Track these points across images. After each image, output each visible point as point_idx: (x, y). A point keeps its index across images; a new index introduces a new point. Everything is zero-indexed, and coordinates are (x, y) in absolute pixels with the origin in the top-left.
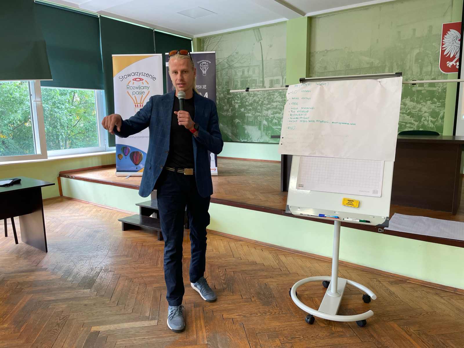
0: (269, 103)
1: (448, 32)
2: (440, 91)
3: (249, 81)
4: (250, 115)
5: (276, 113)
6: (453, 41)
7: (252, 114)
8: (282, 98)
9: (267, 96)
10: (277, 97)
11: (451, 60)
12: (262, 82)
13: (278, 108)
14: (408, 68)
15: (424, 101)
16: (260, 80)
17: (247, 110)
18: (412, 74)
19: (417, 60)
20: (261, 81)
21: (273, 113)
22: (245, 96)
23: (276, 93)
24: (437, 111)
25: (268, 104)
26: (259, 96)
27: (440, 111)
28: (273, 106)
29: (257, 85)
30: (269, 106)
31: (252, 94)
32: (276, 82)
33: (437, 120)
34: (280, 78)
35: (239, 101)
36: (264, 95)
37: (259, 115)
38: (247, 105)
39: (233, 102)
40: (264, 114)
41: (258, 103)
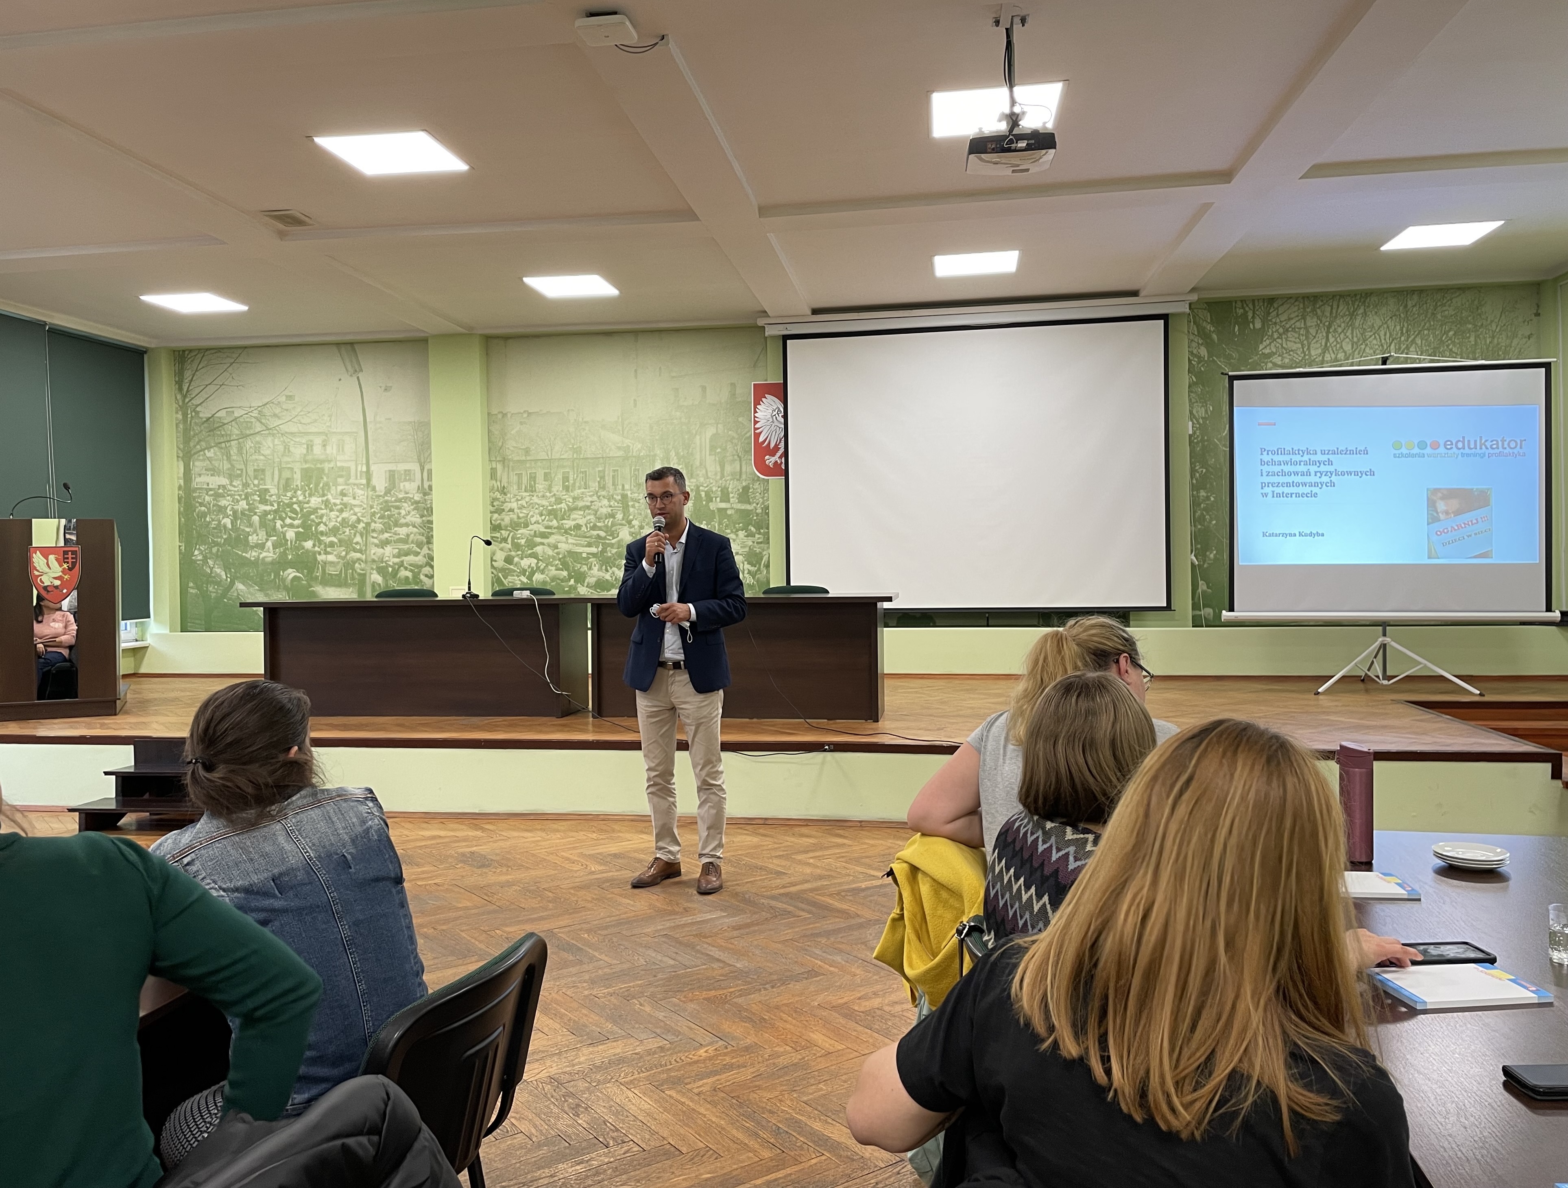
0: (387, 528)
1: (764, 399)
2: (759, 511)
3: (326, 471)
4: (331, 558)
5: (406, 555)
6: (772, 417)
7: (339, 556)
8: (422, 516)
9: (381, 509)
10: (407, 515)
11: (773, 454)
12: (364, 475)
13: (412, 542)
14: (698, 463)
15: (732, 532)
16: (359, 469)
17: (322, 546)
18: (707, 477)
19: (713, 448)
20: (361, 472)
21: (399, 552)
22: (317, 508)
23: (405, 505)
24: (758, 550)
25: (382, 532)
26: (357, 510)
27: (763, 550)
28: (398, 537)
29: (352, 481)
30: (386, 535)
31: (335, 505)
32: (403, 477)
33: (759, 569)
34: (415, 467)
35: (296, 522)
36: (372, 507)
37: (359, 559)
38: (322, 533)
39: (279, 523)
40: (373, 557)
41: (353, 527)
